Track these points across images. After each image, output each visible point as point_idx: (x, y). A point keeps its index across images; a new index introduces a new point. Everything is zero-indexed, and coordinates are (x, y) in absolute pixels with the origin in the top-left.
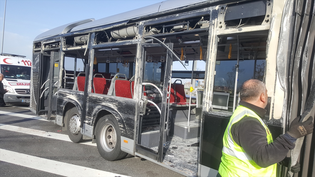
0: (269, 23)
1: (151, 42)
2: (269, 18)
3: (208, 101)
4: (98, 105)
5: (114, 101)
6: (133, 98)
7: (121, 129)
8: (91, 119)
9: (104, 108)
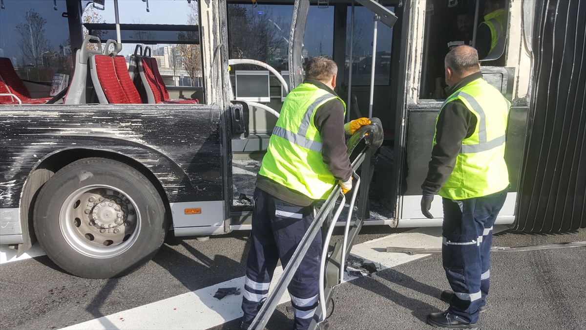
3: (417, 85)
4: (36, 139)
5: (124, 117)
6: (205, 103)
7: (170, 186)
8: (5, 189)
9: (73, 146)
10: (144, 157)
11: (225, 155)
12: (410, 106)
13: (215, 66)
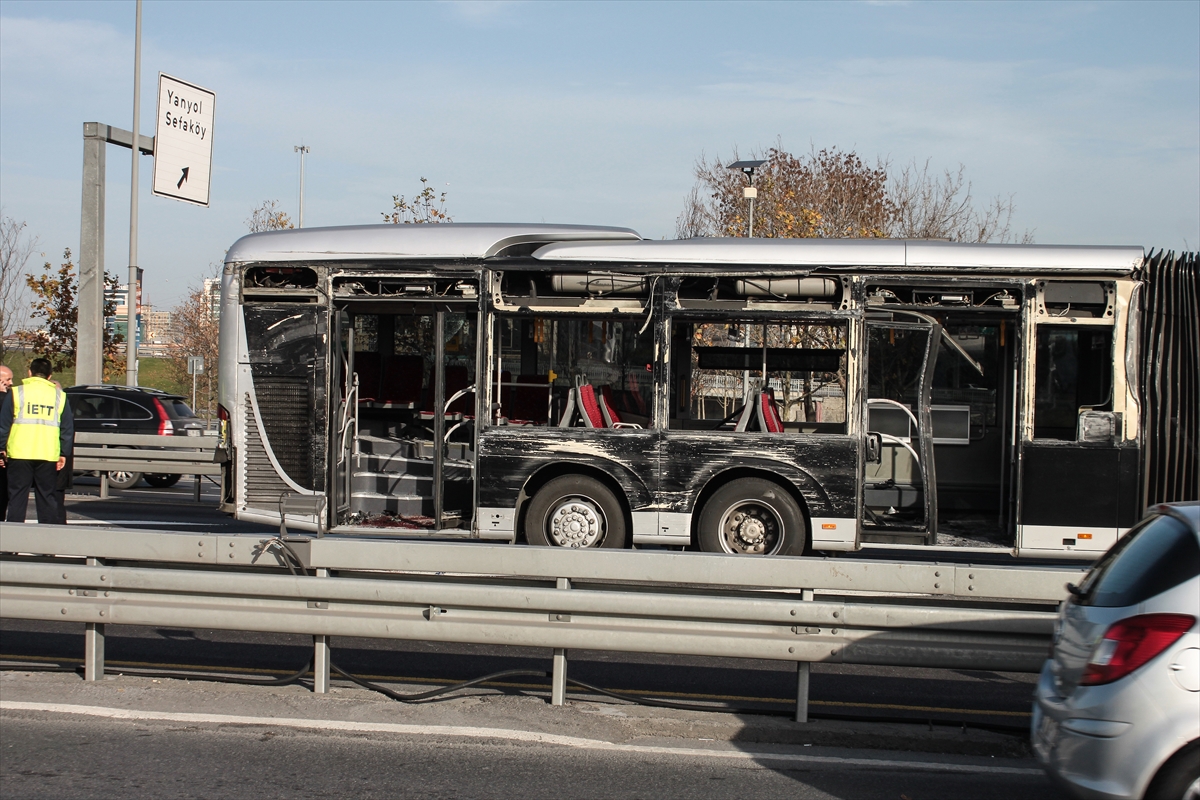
0: (1112, 316)
1: (889, 319)
2: (1112, 310)
3: (1031, 425)
4: (713, 458)
5: (781, 443)
6: (846, 433)
7: (812, 502)
8: (684, 497)
9: (741, 464)
10: (794, 477)
11: (860, 478)
12: (1025, 442)
13: (856, 404)
